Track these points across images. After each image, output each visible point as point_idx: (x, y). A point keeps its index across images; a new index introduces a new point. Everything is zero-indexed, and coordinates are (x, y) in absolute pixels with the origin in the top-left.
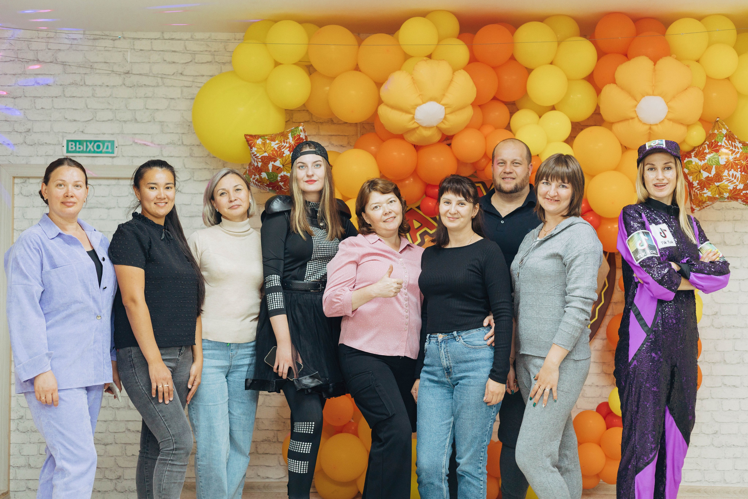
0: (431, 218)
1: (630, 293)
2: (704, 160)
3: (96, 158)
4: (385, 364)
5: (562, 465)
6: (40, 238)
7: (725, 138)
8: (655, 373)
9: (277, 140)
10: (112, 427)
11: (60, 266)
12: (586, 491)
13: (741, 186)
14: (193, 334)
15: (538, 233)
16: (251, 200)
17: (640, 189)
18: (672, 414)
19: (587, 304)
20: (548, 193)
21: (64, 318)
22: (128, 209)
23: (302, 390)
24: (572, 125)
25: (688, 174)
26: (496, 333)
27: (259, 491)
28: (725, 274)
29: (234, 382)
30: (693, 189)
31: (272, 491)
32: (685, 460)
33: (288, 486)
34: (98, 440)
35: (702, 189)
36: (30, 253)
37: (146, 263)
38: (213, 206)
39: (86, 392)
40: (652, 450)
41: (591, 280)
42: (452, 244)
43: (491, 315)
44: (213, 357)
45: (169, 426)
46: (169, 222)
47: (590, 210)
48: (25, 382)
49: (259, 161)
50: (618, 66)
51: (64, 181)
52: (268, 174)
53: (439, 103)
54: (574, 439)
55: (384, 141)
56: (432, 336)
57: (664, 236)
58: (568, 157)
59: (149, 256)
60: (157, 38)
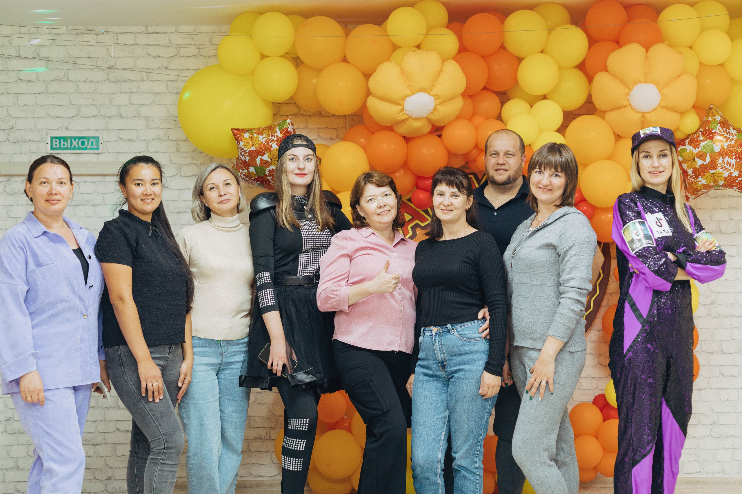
0: (422, 211)
1: (626, 284)
2: (698, 148)
3: (81, 154)
4: (380, 359)
5: (559, 458)
6: (25, 236)
7: (719, 125)
8: (651, 364)
9: (265, 133)
10: (102, 427)
11: (45, 264)
12: (584, 485)
13: (736, 174)
14: (183, 331)
15: (530, 223)
16: (240, 195)
17: (635, 177)
18: (669, 405)
19: (582, 295)
20: (541, 182)
21: (50, 317)
22: (114, 206)
23: (296, 386)
24: (564, 115)
25: (683, 162)
26: (491, 325)
27: (252, 490)
28: (721, 264)
29: (225, 379)
30: (687, 177)
31: (265, 490)
32: (683, 451)
33: (282, 483)
34: (88, 441)
35: (697, 177)
36: (14, 252)
37: (134, 261)
38: (202, 202)
39: (73, 392)
40: (649, 442)
41: (586, 270)
42: (447, 237)
43: (486, 308)
44: (203, 354)
45: (159, 425)
46: (156, 218)
47: (583, 200)
48: (10, 382)
49: (247, 156)
50: (610, 53)
51: (47, 178)
52: (256, 169)
53: (429, 94)
54: (571, 432)
55: (373, 133)
56: (426, 329)
57: (660, 225)
58: (562, 145)
59: (136, 253)
60: (141, 32)
